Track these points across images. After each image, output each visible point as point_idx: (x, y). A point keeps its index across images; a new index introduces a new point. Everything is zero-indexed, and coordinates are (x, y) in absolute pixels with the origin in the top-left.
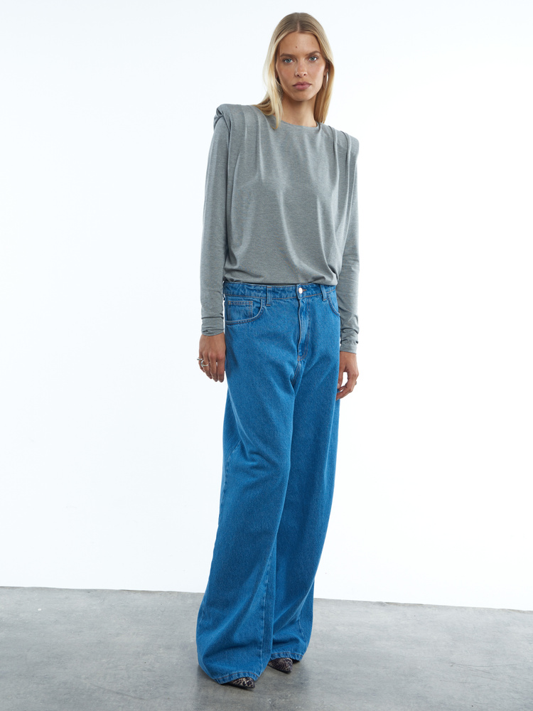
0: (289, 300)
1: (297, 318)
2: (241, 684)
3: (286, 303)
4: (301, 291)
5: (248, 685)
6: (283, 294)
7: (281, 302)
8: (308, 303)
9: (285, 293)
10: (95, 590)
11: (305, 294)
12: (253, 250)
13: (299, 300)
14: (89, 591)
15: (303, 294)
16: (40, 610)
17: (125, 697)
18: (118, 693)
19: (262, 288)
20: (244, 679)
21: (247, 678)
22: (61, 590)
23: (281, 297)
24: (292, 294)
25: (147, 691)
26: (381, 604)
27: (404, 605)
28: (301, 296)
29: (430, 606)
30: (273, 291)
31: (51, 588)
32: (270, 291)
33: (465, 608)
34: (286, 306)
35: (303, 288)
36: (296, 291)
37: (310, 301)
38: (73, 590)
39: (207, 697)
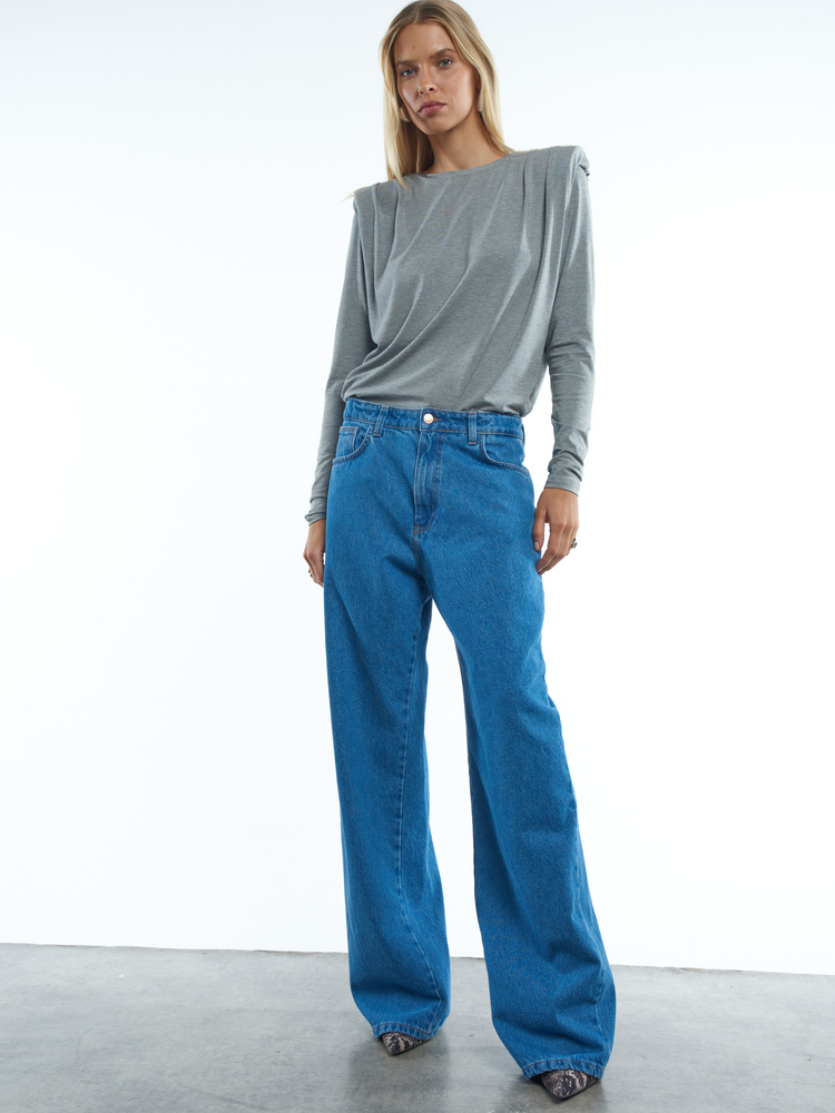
4: (430, 419)
6: (402, 422)
7: (397, 432)
9: (406, 420)
10: (216, 951)
14: (205, 952)
15: (434, 424)
16: (122, 976)
17: (235, 1105)
18: (222, 1099)
19: (374, 408)
22: (162, 950)
23: (398, 425)
24: (414, 423)
25: (274, 1096)
26: (673, 970)
27: (711, 972)
28: (428, 426)
29: (754, 974)
30: (389, 415)
32: (384, 413)
33: (813, 976)
34: (402, 440)
37: (443, 438)
38: (182, 951)
39: (381, 1107)
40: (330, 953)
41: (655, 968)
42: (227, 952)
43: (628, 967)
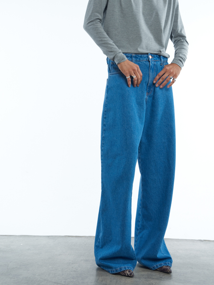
0: (144, 62)
1: (148, 72)
2: (127, 275)
3: (143, 64)
4: (150, 57)
5: (130, 275)
6: (141, 59)
7: (140, 63)
8: (155, 65)
9: (142, 58)
10: (52, 236)
11: (153, 60)
12: (125, 37)
13: (149, 62)
14: (48, 237)
15: (152, 59)
16: (22, 244)
19: (129, 55)
20: (128, 272)
21: (129, 272)
22: (35, 236)
23: (140, 60)
24: (146, 59)
26: (201, 241)
28: (151, 59)
30: (136, 57)
31: (29, 236)
32: (134, 57)
34: (142, 65)
35: (152, 56)
36: (148, 57)
37: (156, 63)
40: (89, 236)
41: (195, 240)
42: (56, 236)
43: (186, 240)
